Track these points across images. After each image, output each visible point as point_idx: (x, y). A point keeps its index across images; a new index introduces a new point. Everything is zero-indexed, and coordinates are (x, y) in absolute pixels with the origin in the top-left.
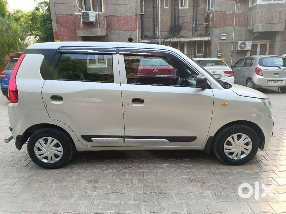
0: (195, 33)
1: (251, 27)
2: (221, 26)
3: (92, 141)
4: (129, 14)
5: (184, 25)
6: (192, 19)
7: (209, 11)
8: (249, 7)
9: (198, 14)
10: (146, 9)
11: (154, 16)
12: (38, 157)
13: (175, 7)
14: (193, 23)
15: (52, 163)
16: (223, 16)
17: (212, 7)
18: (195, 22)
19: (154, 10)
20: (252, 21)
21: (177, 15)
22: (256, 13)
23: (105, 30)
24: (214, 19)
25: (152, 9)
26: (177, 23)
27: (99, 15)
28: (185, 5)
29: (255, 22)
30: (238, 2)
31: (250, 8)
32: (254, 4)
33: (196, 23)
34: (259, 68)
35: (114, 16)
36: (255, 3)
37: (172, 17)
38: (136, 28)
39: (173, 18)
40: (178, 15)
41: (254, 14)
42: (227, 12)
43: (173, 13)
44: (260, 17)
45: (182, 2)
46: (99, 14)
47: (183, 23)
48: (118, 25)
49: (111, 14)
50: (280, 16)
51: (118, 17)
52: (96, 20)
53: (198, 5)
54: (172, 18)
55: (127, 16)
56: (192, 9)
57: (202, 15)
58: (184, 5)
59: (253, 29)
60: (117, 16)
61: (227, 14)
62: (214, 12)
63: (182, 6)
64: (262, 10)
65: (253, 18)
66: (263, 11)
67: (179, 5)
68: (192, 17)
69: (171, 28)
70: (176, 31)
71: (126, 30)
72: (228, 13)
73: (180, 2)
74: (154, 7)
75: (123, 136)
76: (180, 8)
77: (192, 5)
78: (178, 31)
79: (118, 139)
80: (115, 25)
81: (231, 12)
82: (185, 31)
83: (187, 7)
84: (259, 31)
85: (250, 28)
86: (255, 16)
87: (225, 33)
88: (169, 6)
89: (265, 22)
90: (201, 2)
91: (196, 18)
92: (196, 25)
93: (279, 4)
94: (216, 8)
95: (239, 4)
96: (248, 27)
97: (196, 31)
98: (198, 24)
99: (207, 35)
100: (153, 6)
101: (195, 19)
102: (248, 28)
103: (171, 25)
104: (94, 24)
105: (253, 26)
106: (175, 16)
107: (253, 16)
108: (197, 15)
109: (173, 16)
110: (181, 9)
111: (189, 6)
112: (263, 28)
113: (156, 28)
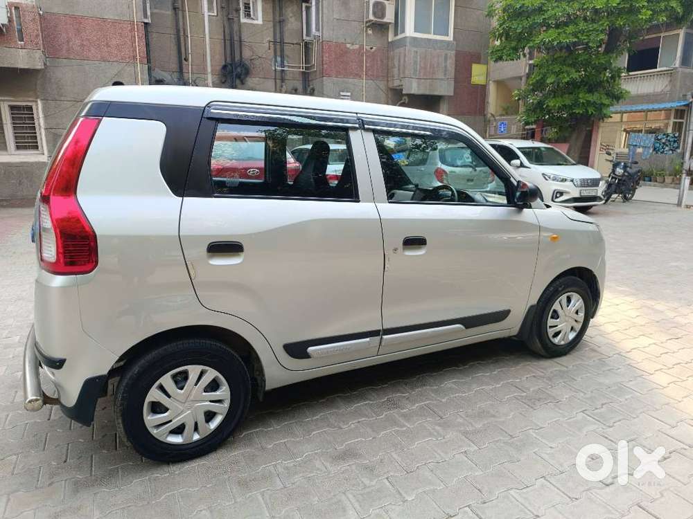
0: (282, 86)
1: (396, 83)
2: (338, 74)
3: (307, 356)
4: (110, 16)
5: (257, 62)
6: (272, 51)
7: (308, 38)
8: (390, 40)
9: (285, 41)
10: (155, 11)
11: (178, 31)
12: (154, 432)
13: (230, 16)
14: (276, 61)
15: (198, 441)
16: (342, 53)
17: (318, 30)
18: (279, 59)
19: (176, 14)
20: (399, 69)
21: (236, 38)
22: (405, 55)
23: (40, 52)
24: (325, 58)
25: (169, 12)
26: (237, 58)
27: (17, 8)
28: (254, 15)
29: (404, 73)
30: (368, 27)
31: (391, 42)
32: (400, 36)
33: (282, 62)
34: (440, 168)
35: (65, 15)
36: (401, 33)
37: (225, 40)
38: (134, 57)
39: (228, 43)
40: (240, 37)
41: (402, 55)
42: (348, 46)
43: (227, 31)
44: (412, 64)
45: (247, 7)
46: (19, 6)
47: (253, 58)
48: (78, 42)
49: (55, 10)
50: (446, 67)
51: (77, 20)
52: (10, 20)
53: (284, 20)
54: (225, 42)
55: (104, 20)
56: (272, 29)
57: (293, 44)
58: (252, 13)
59: (400, 87)
60: (74, 18)
61: (349, 48)
62: (322, 41)
63: (248, 15)
64: (416, 49)
65: (399, 66)
66: (417, 52)
67: (241, 11)
68: (272, 46)
69: (225, 67)
70: (239, 76)
71: (104, 60)
72: (351, 48)
73: (242, 6)
74: (175, 9)
75: (380, 331)
76: (243, 20)
77: (270, 17)
78: (242, 77)
79: (368, 339)
80: (68, 42)
81: (357, 47)
82: (257, 79)
83: (260, 21)
84: (412, 92)
85: (395, 85)
86: (405, 61)
87: (347, 92)
88: (215, 11)
89: (422, 74)
90: (291, 15)
91: (282, 50)
92: (282, 65)
93: (443, 41)
94: (327, 34)
95: (370, 32)
96: (390, 83)
97: (283, 80)
98: (286, 64)
99: (308, 92)
100: (173, 6)
101: (279, 53)
102: (391, 85)
103: (223, 58)
104: (2, 31)
105: (401, 80)
106: (232, 39)
107: (399, 61)
108: (282, 42)
109: (228, 37)
110: (245, 23)
111: (263, 18)
112: (418, 87)
113: (186, 63)
